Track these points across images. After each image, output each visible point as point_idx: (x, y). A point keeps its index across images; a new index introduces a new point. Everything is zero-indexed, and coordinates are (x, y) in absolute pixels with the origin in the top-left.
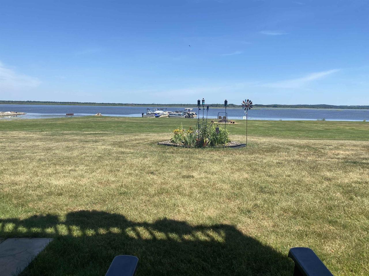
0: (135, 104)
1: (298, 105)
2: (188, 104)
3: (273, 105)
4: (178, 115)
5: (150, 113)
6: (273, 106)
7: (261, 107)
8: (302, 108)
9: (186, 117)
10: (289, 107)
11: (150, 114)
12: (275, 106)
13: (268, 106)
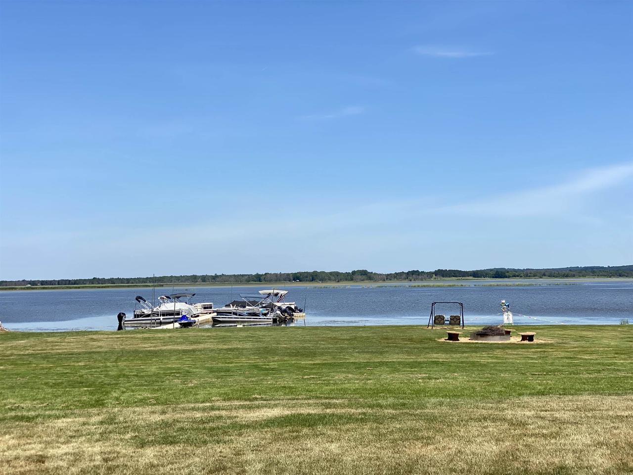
0: (33, 283)
3: (491, 270)
5: (147, 312)
6: (491, 273)
7: (454, 278)
9: (275, 321)
11: (148, 316)
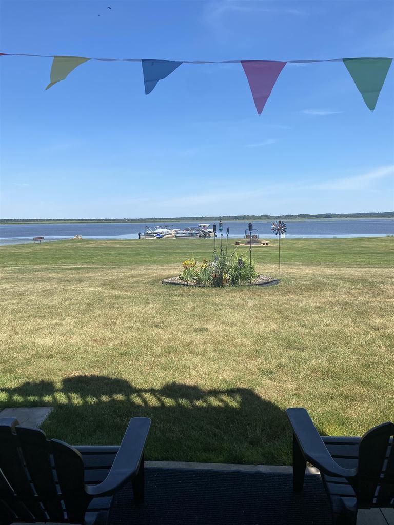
0: (128, 220)
1: (360, 214)
2: (202, 217)
4: (190, 234)
5: (149, 232)
8: (366, 217)
9: (200, 236)
10: (348, 216)
11: (150, 234)
12: (328, 216)
13: (317, 216)
